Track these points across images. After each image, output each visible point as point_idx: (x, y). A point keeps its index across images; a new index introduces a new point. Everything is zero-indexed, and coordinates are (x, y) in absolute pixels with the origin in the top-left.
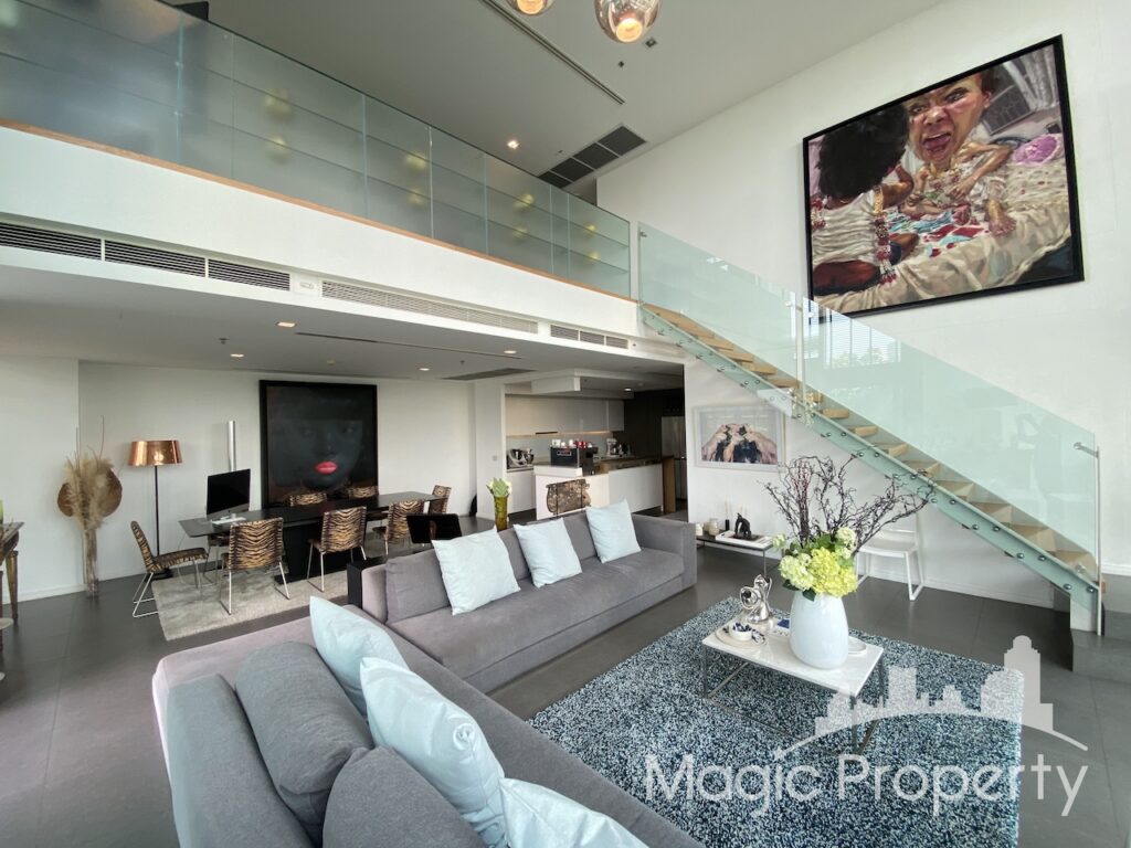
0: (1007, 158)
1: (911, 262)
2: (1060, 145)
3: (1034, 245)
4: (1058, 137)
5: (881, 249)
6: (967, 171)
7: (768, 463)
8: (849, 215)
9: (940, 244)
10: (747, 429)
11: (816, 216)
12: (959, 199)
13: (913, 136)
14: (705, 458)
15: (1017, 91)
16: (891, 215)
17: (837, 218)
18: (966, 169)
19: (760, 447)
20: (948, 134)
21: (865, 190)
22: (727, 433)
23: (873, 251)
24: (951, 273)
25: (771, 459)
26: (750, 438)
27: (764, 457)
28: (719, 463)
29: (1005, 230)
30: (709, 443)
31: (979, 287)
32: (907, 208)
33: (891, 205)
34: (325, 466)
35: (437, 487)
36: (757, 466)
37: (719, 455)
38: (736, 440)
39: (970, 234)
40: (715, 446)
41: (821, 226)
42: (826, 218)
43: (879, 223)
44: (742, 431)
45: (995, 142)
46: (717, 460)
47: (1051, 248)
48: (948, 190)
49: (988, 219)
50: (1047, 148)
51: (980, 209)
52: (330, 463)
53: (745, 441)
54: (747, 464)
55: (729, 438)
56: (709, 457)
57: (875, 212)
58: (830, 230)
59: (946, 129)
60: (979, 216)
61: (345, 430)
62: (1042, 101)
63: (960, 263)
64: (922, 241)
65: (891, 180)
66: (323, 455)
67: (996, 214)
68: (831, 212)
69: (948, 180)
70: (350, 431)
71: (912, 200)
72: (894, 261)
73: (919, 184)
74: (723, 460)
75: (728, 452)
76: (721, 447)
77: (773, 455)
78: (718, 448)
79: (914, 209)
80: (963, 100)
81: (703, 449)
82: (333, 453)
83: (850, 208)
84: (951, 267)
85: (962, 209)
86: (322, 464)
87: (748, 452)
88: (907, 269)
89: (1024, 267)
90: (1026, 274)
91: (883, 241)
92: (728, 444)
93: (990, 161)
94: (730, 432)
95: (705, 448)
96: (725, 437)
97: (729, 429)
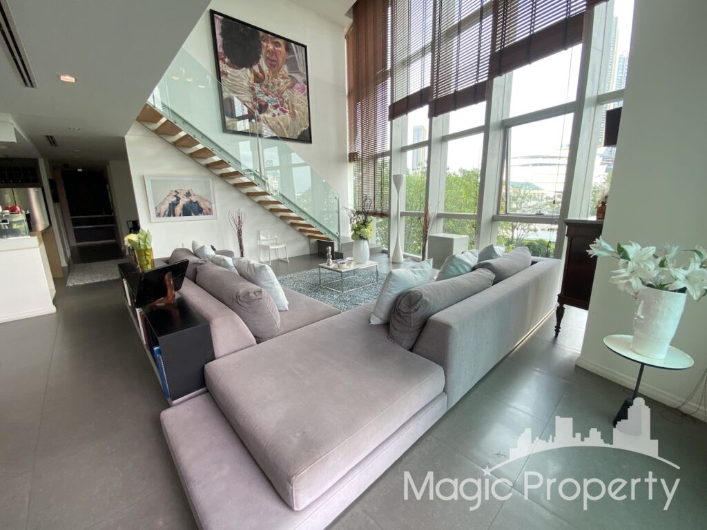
0: (294, 85)
1: (266, 115)
2: (306, 90)
3: (301, 126)
4: (306, 86)
5: (255, 103)
6: (282, 84)
7: (207, 214)
8: (238, 77)
9: (275, 112)
10: (191, 193)
11: (223, 67)
12: (279, 94)
13: (264, 51)
14: (158, 215)
15: (295, 58)
16: (257, 88)
17: (233, 74)
18: (282, 82)
19: (202, 205)
20: (275, 61)
21: (247, 67)
22: (176, 196)
23: (252, 103)
24: (279, 127)
25: (210, 212)
26: (194, 199)
27: (204, 211)
28: (172, 218)
29: (293, 115)
30: (162, 203)
31: (288, 137)
32: (263, 87)
33: (257, 82)
36: (201, 217)
37: (171, 213)
38: (184, 201)
39: (285, 112)
40: (167, 206)
41: (226, 74)
42: (229, 72)
43: (253, 89)
44: (188, 194)
45: (290, 76)
46: (169, 215)
47: (305, 129)
48: (277, 88)
49: (289, 109)
50: (304, 89)
51: (287, 103)
53: (191, 201)
54: (193, 217)
55: (178, 199)
56: (162, 214)
57: (251, 81)
58: (231, 80)
59: (274, 58)
60: (287, 106)
62: (302, 69)
63: (282, 124)
64: (269, 108)
65: (256, 68)
67: (291, 107)
68: (231, 69)
69: (276, 83)
71: (265, 85)
72: (260, 113)
73: (267, 78)
74: (174, 216)
75: (178, 209)
76: (173, 205)
77: (210, 210)
78: (169, 207)
79: (266, 89)
80: (280, 49)
81: (156, 208)
83: (239, 72)
84: (279, 124)
85: (281, 99)
87: (193, 209)
88: (264, 117)
89: (299, 133)
90: (299, 136)
91: (255, 99)
92: (178, 203)
93: (289, 84)
94: (178, 195)
95: (158, 208)
96: (175, 199)
97: (178, 193)
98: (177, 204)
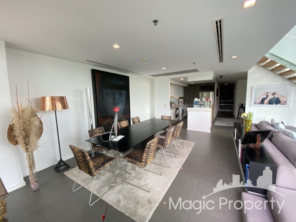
7: (283, 104)
10: (276, 93)
14: (255, 103)
22: (267, 95)
25: (285, 103)
26: (276, 96)
27: (282, 102)
28: (262, 105)
30: (258, 98)
34: (116, 109)
35: (162, 116)
37: (262, 102)
38: (270, 97)
40: (261, 99)
44: (274, 94)
46: (260, 104)
52: (117, 108)
53: (275, 98)
54: (274, 105)
55: (267, 96)
56: (257, 103)
61: (121, 94)
66: (115, 105)
70: (122, 95)
75: (266, 101)
78: (262, 100)
81: (255, 100)
82: (118, 104)
86: (115, 109)
87: (275, 101)
94: (268, 95)
95: (256, 100)
96: (266, 96)
97: (268, 93)
98: (266, 98)
